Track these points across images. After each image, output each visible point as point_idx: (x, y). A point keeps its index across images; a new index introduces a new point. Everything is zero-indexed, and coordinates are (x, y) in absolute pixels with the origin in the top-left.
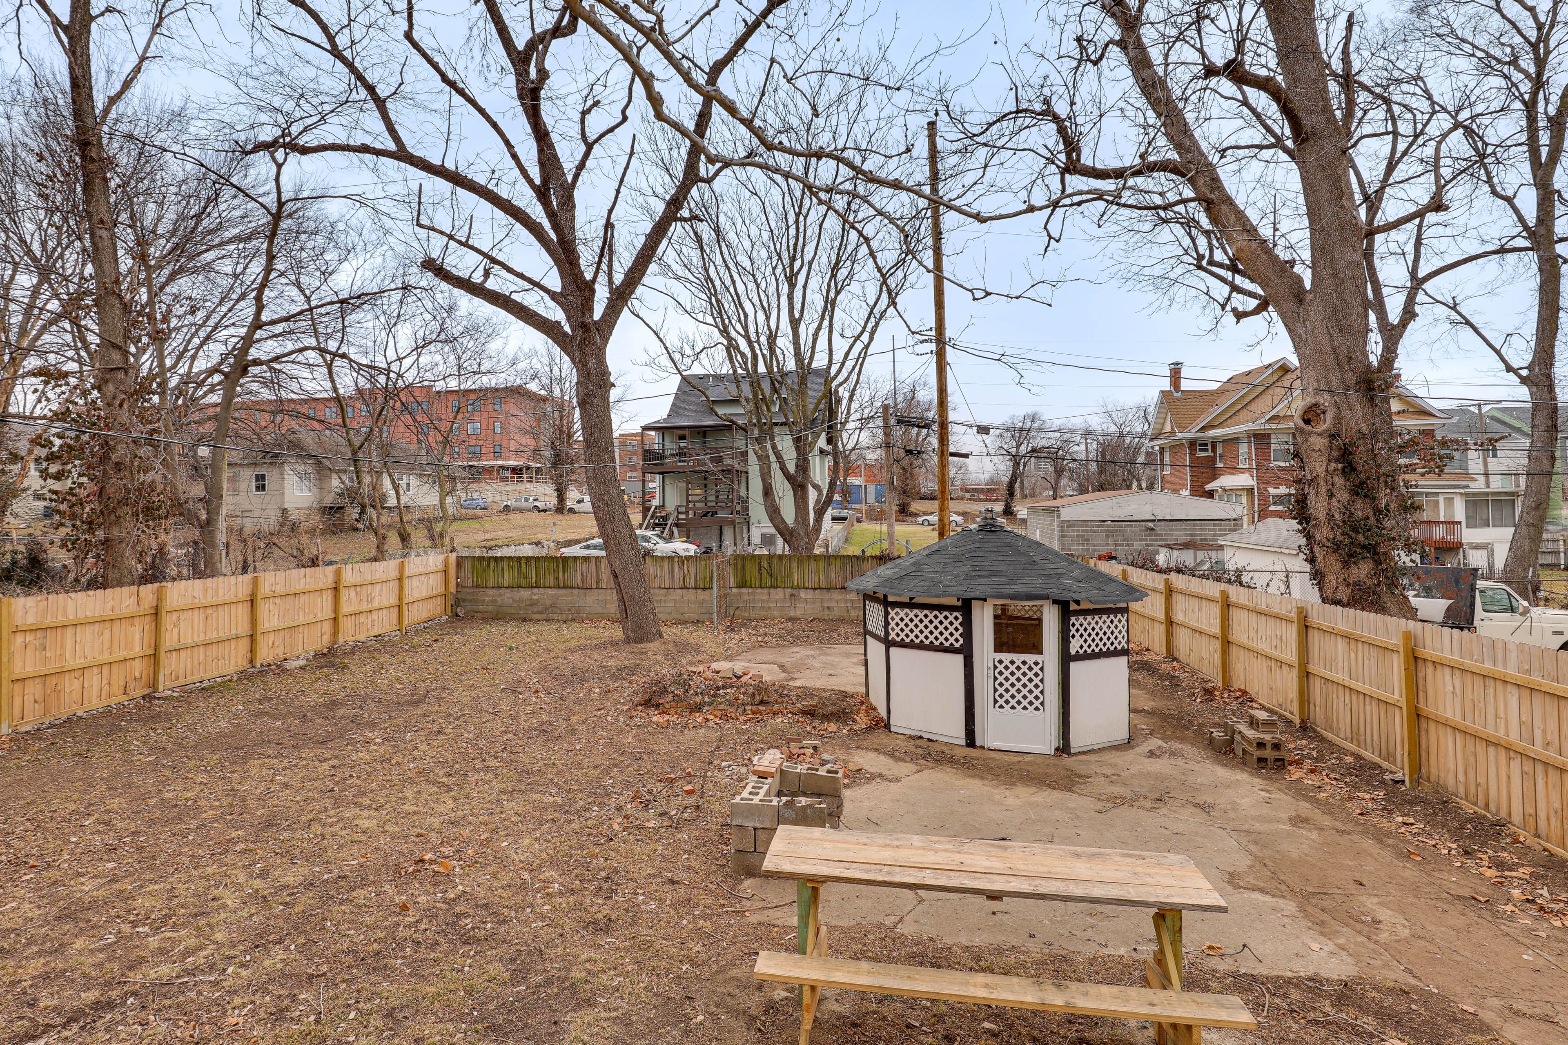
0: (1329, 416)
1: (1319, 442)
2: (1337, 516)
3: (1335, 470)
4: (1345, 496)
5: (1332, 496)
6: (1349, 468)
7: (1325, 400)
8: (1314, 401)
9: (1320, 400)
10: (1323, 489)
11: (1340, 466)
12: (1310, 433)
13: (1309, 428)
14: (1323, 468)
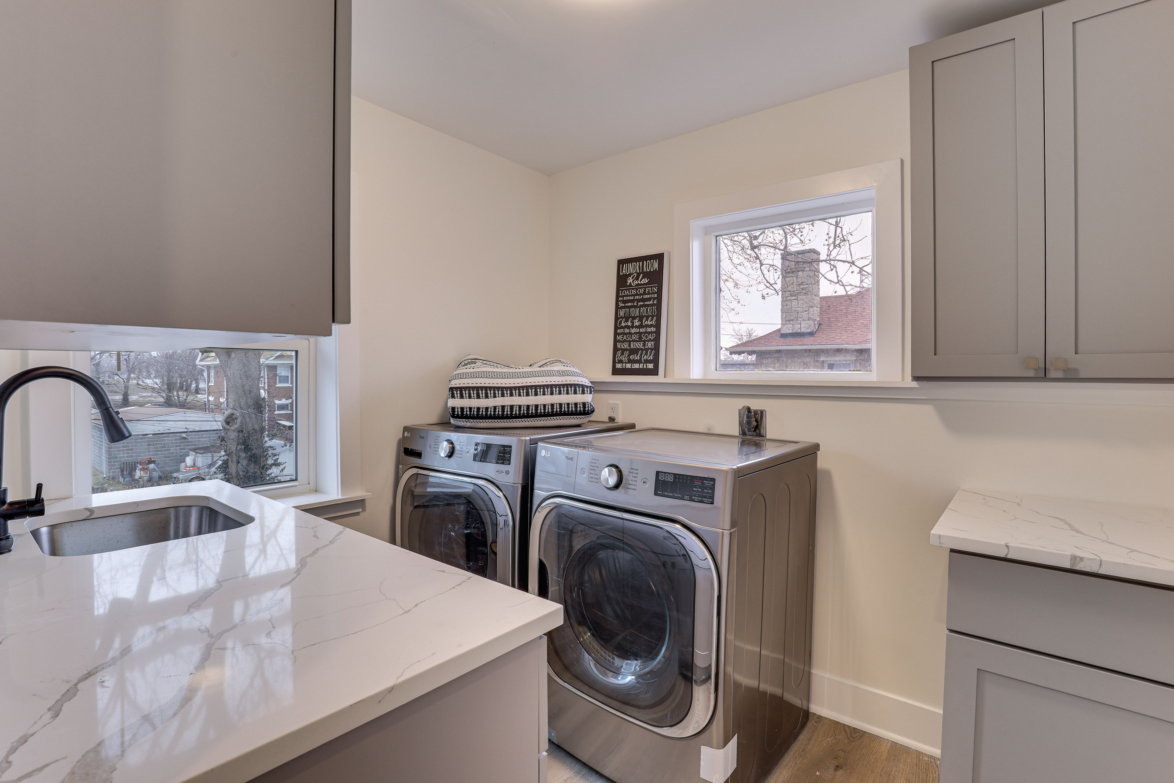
0: (239, 420)
1: (233, 435)
2: (241, 473)
3: (240, 449)
4: (244, 462)
5: (238, 463)
6: (247, 448)
7: (237, 413)
8: (232, 412)
9: (235, 412)
10: (235, 459)
11: (243, 447)
12: (228, 430)
13: (228, 427)
14: (235, 448)
